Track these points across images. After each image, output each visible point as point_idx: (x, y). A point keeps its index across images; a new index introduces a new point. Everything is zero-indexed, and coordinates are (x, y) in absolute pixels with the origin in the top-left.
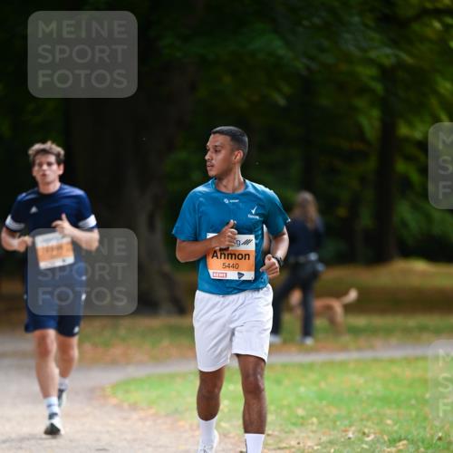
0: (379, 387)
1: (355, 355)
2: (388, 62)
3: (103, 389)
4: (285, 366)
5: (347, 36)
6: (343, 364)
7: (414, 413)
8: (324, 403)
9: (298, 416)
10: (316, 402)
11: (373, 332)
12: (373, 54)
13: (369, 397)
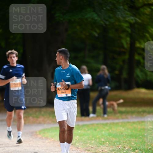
0: (129, 131)
1: (121, 121)
2: (132, 22)
3: (36, 132)
4: (97, 124)
5: (118, 13)
6: (117, 123)
7: (141, 140)
8: (111, 137)
9: (102, 141)
10: (108, 137)
11: (127, 113)
12: (127, 19)
13: (126, 135)
